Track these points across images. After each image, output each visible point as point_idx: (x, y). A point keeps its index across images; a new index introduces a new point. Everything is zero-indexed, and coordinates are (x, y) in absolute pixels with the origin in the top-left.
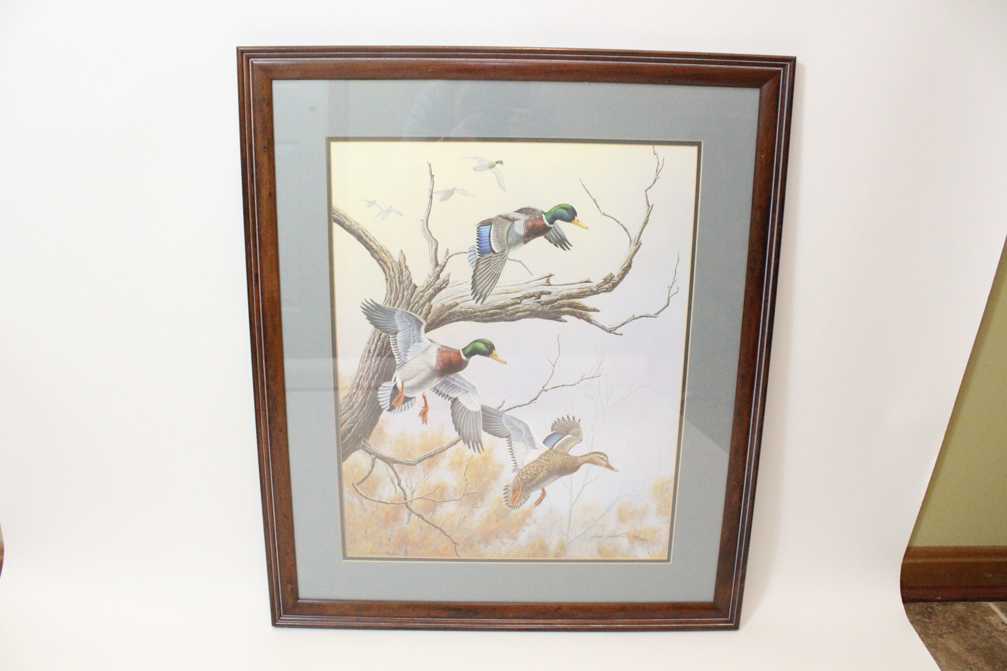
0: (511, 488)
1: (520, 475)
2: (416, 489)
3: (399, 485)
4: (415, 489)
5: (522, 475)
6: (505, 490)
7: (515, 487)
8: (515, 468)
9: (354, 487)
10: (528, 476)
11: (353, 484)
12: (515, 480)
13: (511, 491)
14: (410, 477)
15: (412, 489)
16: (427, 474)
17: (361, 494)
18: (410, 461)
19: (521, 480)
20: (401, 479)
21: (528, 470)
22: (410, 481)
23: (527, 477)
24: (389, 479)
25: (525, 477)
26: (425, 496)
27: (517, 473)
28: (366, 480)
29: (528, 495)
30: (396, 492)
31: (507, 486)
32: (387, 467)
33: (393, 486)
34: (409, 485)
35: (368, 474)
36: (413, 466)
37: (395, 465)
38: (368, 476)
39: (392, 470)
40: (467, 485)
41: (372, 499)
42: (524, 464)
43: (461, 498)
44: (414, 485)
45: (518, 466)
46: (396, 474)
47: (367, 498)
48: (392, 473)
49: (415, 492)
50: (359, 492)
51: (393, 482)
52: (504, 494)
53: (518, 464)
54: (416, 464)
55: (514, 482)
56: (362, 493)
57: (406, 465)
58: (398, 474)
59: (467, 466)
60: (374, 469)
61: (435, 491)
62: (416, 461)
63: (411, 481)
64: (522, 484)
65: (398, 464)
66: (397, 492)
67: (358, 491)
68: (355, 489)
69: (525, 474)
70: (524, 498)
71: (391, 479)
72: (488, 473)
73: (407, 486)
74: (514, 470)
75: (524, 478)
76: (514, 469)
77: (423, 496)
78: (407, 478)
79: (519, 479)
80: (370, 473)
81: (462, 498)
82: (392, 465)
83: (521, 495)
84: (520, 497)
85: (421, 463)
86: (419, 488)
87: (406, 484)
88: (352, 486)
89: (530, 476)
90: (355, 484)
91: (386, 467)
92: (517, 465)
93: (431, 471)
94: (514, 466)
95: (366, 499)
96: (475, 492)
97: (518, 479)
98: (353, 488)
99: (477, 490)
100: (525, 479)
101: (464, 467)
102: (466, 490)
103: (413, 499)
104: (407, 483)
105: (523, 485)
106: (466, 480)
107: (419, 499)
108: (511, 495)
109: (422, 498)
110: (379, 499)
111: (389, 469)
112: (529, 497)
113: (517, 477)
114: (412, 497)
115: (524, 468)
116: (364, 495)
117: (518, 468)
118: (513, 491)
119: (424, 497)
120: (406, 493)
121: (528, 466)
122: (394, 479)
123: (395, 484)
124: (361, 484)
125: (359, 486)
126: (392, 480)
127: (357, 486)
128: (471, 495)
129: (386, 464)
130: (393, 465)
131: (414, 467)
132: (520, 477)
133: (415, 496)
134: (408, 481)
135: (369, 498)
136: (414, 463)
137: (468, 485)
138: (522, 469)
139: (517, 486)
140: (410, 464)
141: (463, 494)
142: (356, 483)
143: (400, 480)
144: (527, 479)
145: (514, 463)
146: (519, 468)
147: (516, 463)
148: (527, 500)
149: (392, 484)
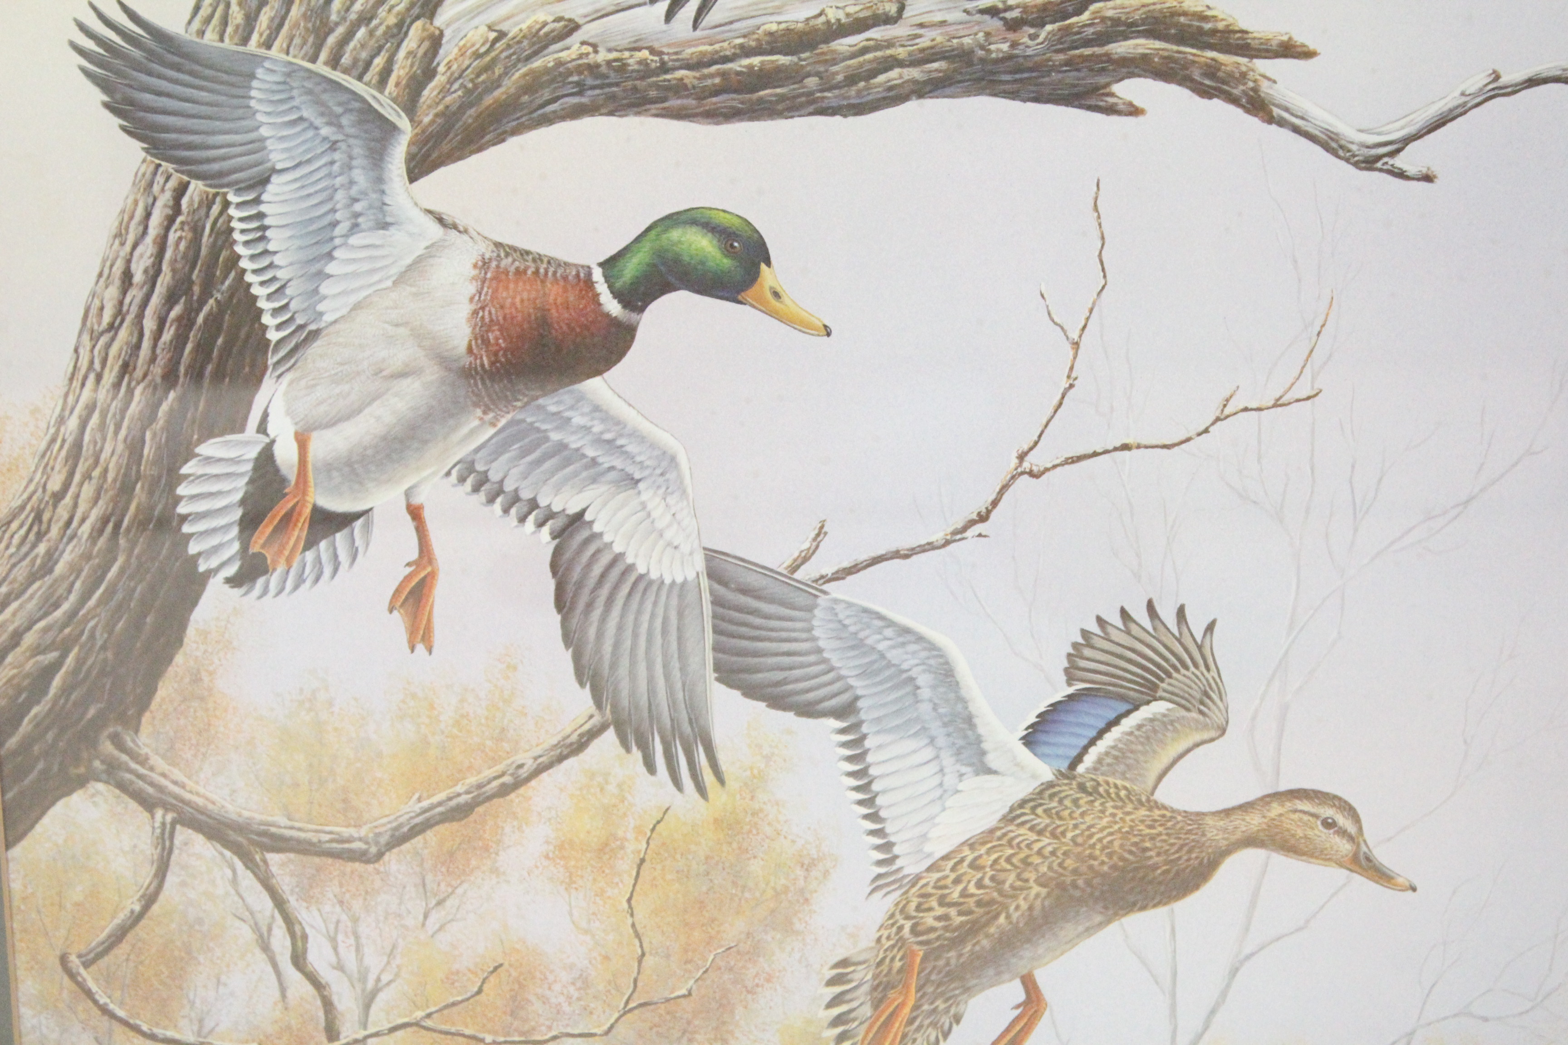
0: (863, 975)
1: (913, 906)
2: (385, 978)
3: (299, 960)
4: (378, 980)
5: (918, 908)
6: (831, 982)
7: (885, 968)
8: (882, 870)
9: (72, 975)
10: (953, 912)
11: (64, 960)
12: (886, 933)
13: (866, 988)
14: (355, 920)
15: (363, 979)
16: (440, 903)
17: (104, 1010)
18: (348, 841)
19: (914, 931)
20: (308, 930)
21: (949, 881)
22: (352, 941)
23: (945, 917)
24: (246, 933)
25: (939, 918)
26: (429, 1016)
27: (896, 895)
28: (130, 937)
29: (953, 1011)
30: (284, 995)
31: (844, 963)
32: (234, 871)
33: (270, 969)
34: (351, 963)
35: (137, 908)
36: (368, 862)
37: (274, 859)
38: (137, 918)
39: (259, 887)
40: (640, 962)
41: (158, 1031)
42: (928, 848)
43: (612, 1027)
44: (374, 962)
45: (898, 863)
46: (279, 903)
47: (136, 1029)
48: (263, 904)
49: (382, 997)
50: (95, 1002)
51: (266, 947)
52: (830, 1005)
53: (896, 850)
54: (380, 855)
55: (879, 940)
56: (111, 1006)
57: (330, 861)
58: (293, 902)
59: (643, 861)
60: (171, 879)
61: (479, 991)
62: (383, 840)
63: (357, 937)
64: (920, 951)
65: (292, 856)
66: (289, 994)
67: (89, 994)
68: (74, 987)
69: (934, 904)
70: (934, 1024)
71: (256, 928)
72: (747, 895)
73: (340, 967)
74: (878, 884)
75: (929, 920)
76: (879, 876)
77: (419, 1014)
78: (338, 922)
79: (908, 925)
80: (150, 900)
81: (620, 1028)
82: (258, 857)
83: (916, 1007)
84: (911, 1021)
85: (407, 846)
86: (397, 975)
87: (334, 960)
88: (59, 969)
89: (960, 913)
90: (74, 961)
91: (229, 873)
92: (896, 857)
93: (460, 891)
94: (880, 863)
95: (131, 1034)
96: (684, 991)
97: (900, 928)
98: (66, 980)
99: (691, 982)
100: (932, 929)
101: (626, 865)
102: (635, 981)
103: (371, 1030)
104: (335, 949)
105: (925, 959)
106: (638, 935)
107: (399, 1034)
108: (867, 1011)
109: (417, 1024)
110: (199, 1034)
111: (247, 879)
112: (957, 1019)
113: (892, 916)
114: (365, 1026)
115: (929, 869)
116: (121, 1013)
117: (900, 869)
118: (875, 989)
119: (429, 1023)
120: (335, 999)
121: (951, 863)
122: (270, 929)
123: (279, 958)
124: (103, 962)
125: (94, 968)
126: (261, 936)
127: (82, 970)
128: (662, 1009)
129: (228, 854)
130: (265, 861)
131: (370, 867)
132: (908, 918)
133: (379, 1019)
134: (340, 937)
135: (145, 1028)
136: (373, 850)
137: (649, 961)
138: (918, 878)
139: (898, 964)
140: (351, 851)
141: (622, 1005)
142: (80, 956)
143: (305, 937)
144: (946, 928)
145: (878, 848)
146: (906, 871)
147: (887, 847)
148: (946, 1035)
149: (261, 956)
